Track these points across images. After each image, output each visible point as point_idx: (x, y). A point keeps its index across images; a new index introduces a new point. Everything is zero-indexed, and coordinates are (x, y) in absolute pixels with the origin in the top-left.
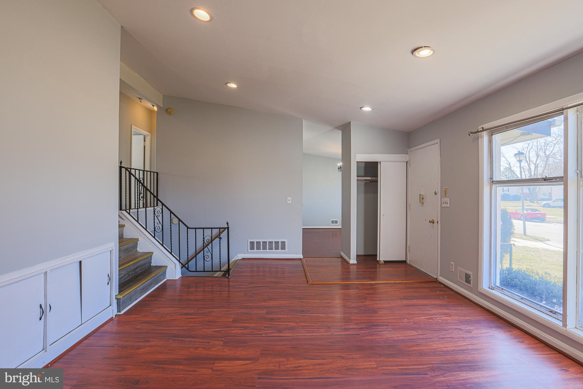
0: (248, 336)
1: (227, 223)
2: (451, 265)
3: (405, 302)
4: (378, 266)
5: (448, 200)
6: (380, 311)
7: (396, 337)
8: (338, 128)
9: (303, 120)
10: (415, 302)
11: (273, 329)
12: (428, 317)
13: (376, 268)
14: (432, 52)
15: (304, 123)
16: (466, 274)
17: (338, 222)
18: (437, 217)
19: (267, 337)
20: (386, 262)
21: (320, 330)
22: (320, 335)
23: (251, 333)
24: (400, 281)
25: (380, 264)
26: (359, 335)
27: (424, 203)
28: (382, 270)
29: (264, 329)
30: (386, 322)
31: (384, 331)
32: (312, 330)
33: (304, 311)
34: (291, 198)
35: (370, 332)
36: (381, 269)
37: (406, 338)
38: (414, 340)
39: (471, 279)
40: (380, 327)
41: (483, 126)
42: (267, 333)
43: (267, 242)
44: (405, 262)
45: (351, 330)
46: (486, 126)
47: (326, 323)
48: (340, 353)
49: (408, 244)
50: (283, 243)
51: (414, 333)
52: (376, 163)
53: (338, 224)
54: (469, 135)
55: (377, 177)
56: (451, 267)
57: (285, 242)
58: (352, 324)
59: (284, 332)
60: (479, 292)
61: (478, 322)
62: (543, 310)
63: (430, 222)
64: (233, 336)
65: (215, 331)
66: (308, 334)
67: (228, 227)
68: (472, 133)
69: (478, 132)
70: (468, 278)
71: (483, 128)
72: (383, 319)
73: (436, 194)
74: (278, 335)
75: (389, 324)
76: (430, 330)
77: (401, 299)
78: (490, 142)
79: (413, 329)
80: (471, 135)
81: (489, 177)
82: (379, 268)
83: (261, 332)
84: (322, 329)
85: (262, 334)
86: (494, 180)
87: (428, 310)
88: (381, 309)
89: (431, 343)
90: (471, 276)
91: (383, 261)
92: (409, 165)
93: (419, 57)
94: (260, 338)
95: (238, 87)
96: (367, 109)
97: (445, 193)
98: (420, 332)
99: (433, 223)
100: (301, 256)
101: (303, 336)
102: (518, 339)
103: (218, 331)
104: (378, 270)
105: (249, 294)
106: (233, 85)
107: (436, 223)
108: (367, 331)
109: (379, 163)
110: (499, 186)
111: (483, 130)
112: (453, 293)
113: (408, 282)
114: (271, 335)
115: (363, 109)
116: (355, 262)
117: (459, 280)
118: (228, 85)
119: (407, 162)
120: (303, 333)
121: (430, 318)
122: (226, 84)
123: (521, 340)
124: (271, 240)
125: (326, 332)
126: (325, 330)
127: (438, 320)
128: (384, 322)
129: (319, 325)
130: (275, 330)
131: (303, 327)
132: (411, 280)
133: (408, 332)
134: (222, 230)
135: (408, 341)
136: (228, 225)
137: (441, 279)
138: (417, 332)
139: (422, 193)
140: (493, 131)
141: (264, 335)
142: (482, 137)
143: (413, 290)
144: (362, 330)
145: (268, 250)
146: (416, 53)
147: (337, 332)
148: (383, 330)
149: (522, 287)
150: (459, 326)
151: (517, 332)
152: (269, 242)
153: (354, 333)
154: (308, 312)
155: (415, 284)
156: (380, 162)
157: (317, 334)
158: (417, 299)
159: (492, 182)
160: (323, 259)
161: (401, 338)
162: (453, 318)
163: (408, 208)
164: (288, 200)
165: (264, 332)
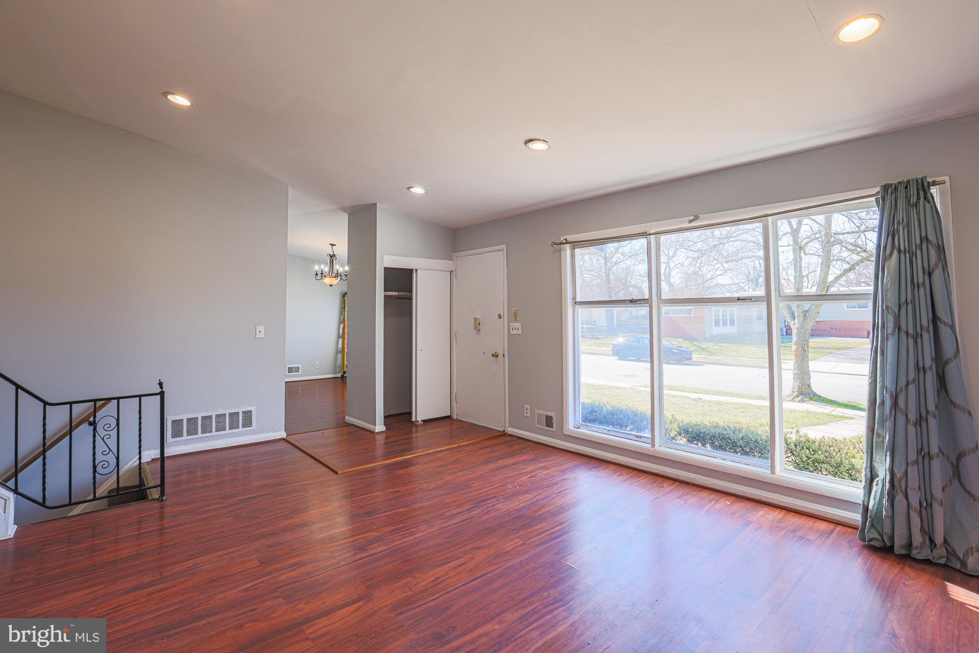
0: (317, 573)
1: (161, 384)
2: (525, 409)
3: (491, 466)
4: (414, 429)
5: (518, 325)
6: (473, 484)
7: (515, 506)
8: (344, 209)
9: (289, 187)
10: (500, 463)
12: (529, 476)
13: (411, 432)
14: (547, 147)
15: (291, 192)
16: (547, 417)
17: (300, 370)
18: (502, 346)
19: (350, 563)
20: (425, 421)
21: (419, 527)
22: (426, 534)
24: (465, 441)
25: (417, 426)
26: (474, 517)
27: (481, 331)
28: (419, 436)
30: (491, 494)
31: (497, 504)
33: (370, 512)
34: (263, 327)
35: (483, 511)
36: (419, 434)
37: (526, 504)
38: (535, 503)
39: (554, 421)
40: (489, 502)
41: (567, 237)
42: (346, 559)
43: (211, 416)
44: (449, 417)
45: (459, 515)
46: (570, 238)
47: (419, 518)
48: (472, 545)
49: (454, 391)
50: (248, 415)
51: (529, 496)
52: (411, 271)
53: (300, 373)
54: (552, 245)
55: (411, 291)
56: (525, 411)
57: (251, 411)
58: (453, 508)
59: (371, 548)
60: (565, 435)
61: (576, 466)
62: (631, 437)
63: (493, 355)
64: (289, 584)
65: (246, 590)
67: (162, 391)
68: (555, 244)
69: (561, 243)
70: (549, 422)
71: (566, 239)
72: (484, 492)
73: (500, 317)
74: (367, 555)
75: (496, 495)
76: (542, 489)
77: (484, 464)
78: (573, 256)
79: (526, 492)
80: (554, 246)
81: (572, 297)
82: (416, 432)
83: (334, 562)
84: (421, 526)
86: (577, 301)
87: (523, 469)
88: (471, 481)
89: (553, 501)
90: (554, 418)
91: (422, 421)
92: (454, 277)
93: (530, 149)
95: (192, 105)
96: (418, 190)
97: (515, 317)
98: (535, 493)
99: (497, 356)
100: (283, 434)
102: (617, 473)
103: (249, 588)
104: (414, 435)
105: (243, 514)
106: (181, 100)
107: (500, 356)
108: (479, 510)
109: (414, 271)
110: (581, 308)
111: (567, 242)
112: (531, 444)
113: (470, 442)
114: (354, 559)
115: (412, 190)
116: (383, 428)
117: (537, 426)
118: (170, 97)
119: (451, 272)
120: (400, 539)
121: (532, 476)
122: (166, 94)
123: (619, 473)
124: (221, 412)
125: (431, 528)
126: (427, 526)
127: (541, 476)
128: (488, 495)
129: (410, 522)
131: (391, 533)
132: (476, 439)
133: (523, 497)
134: (98, 403)
135: (530, 506)
136: (161, 387)
137: (511, 430)
138: (531, 494)
139: (478, 317)
140: (575, 244)
142: (565, 250)
143: (489, 450)
144: (472, 512)
145: (214, 433)
146: (530, 145)
147: (444, 524)
148: (495, 503)
149: (602, 420)
150: (564, 476)
151: (612, 467)
152: (218, 416)
153: (464, 517)
154: (378, 512)
155: (485, 443)
156: (416, 270)
157: (421, 535)
158: (501, 459)
159: (576, 303)
160: (323, 433)
161: (521, 505)
162: (553, 469)
163: (454, 338)
164: (258, 332)
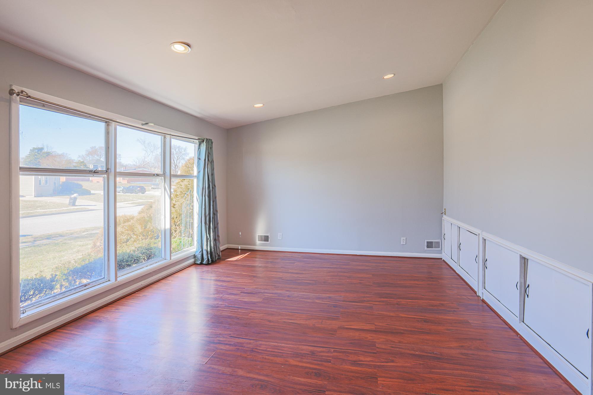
0: (350, 351)
11: (320, 357)
19: (329, 348)
21: (266, 348)
22: (270, 342)
23: (347, 354)
29: (331, 359)
32: (273, 350)
42: (328, 352)
64: (368, 352)
66: (283, 345)
74: (316, 349)
83: (335, 354)
84: (262, 349)
85: (334, 351)
94: (336, 347)
101: (289, 344)
114: (324, 349)
120: (286, 347)
129: (260, 356)
130: (317, 356)
131: (282, 355)
141: (332, 350)
157: (272, 343)
165: (332, 355)
